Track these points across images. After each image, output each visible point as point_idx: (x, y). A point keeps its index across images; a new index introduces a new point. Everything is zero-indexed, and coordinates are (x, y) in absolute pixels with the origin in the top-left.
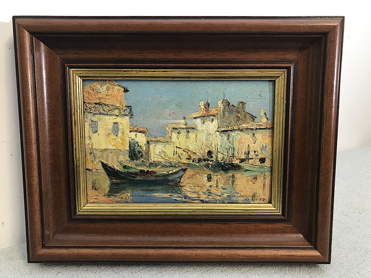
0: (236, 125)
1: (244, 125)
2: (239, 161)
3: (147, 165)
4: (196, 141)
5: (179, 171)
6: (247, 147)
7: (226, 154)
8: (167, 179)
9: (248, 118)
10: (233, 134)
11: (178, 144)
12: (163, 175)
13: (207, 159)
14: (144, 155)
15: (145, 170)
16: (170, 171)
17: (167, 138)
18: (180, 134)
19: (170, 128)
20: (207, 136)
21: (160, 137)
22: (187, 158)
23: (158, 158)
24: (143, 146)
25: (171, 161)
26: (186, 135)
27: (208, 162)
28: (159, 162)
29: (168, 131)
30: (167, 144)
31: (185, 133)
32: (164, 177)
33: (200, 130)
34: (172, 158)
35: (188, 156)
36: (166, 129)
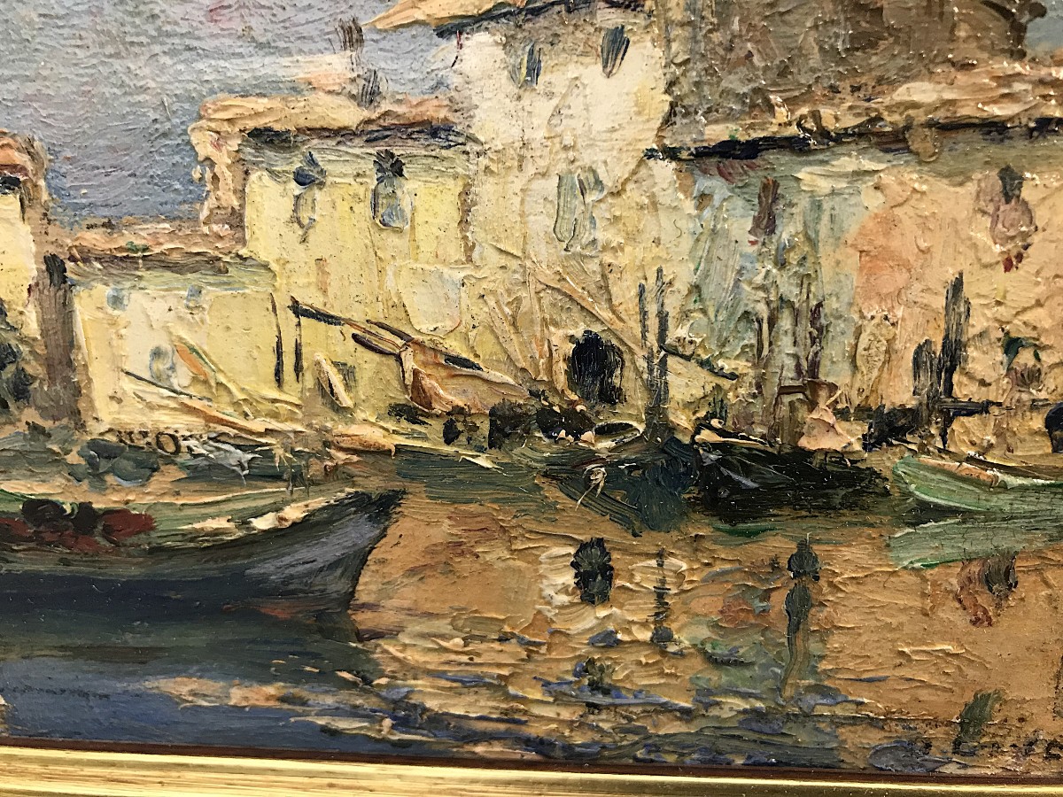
0: (845, 86)
1: (922, 92)
2: (861, 429)
3: (73, 458)
4: (469, 249)
5: (335, 512)
6: (940, 302)
7: (742, 366)
8: (239, 575)
9: (966, 19)
10: (811, 177)
11: (302, 281)
12: (206, 544)
13: (570, 413)
14: (34, 378)
15: (60, 499)
16: (261, 515)
17: (205, 230)
18: (321, 189)
19: (229, 130)
20: (562, 204)
21: (145, 221)
22: (393, 402)
23: (151, 407)
24: (20, 303)
25: (260, 435)
26: (370, 195)
27: (577, 439)
28: (157, 437)
29: (207, 159)
30: (211, 279)
31: (358, 175)
32: (216, 562)
33: (500, 147)
34: (270, 406)
35: (406, 386)
36: (194, 142)
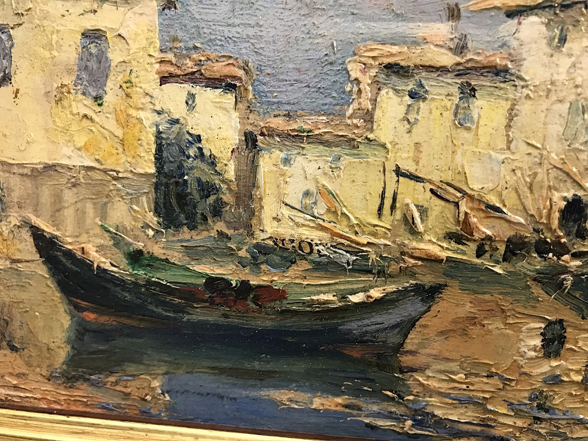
3: (243, 253)
4: (509, 142)
5: (402, 294)
8: (334, 330)
11: (405, 155)
12: (317, 309)
13: (557, 243)
14: (227, 204)
15: (230, 278)
16: (355, 294)
17: (349, 122)
18: (424, 102)
19: (373, 63)
20: (569, 119)
21: (311, 114)
22: (448, 231)
23: (298, 225)
24: (226, 159)
25: (363, 245)
26: (454, 107)
27: (559, 259)
28: (300, 243)
29: (356, 79)
30: (347, 151)
31: (448, 95)
32: (321, 320)
33: (538, 83)
34: (372, 229)
35: (459, 221)
36: (349, 69)
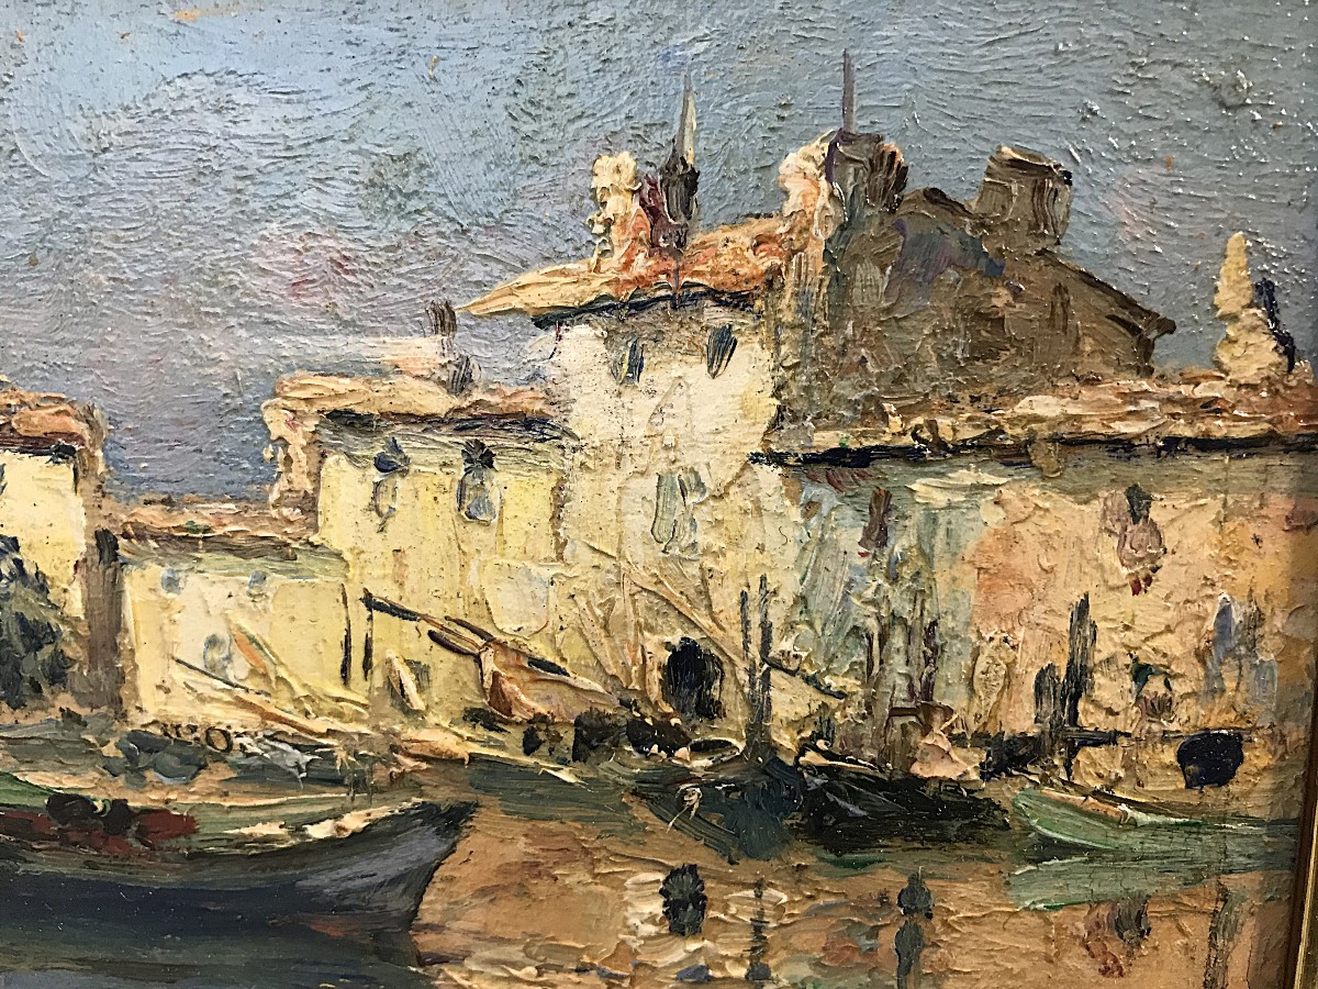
0: (964, 396)
1: (1046, 406)
2: (979, 756)
3: (110, 750)
4: (561, 546)
5: (399, 823)
6: (1064, 625)
7: (851, 684)
8: (289, 887)
9: (1091, 333)
10: (926, 489)
11: (378, 572)
12: (254, 852)
13: (663, 725)
14: (74, 661)
15: (92, 795)
16: (318, 823)
17: (274, 513)
18: (403, 477)
19: (306, 410)
20: (661, 504)
21: (208, 500)
22: (468, 706)
23: (202, 699)
24: (65, 580)
25: (321, 735)
26: (456, 486)
27: (670, 755)
28: (207, 733)
29: (280, 438)
30: (277, 566)
31: (445, 464)
32: (264, 871)
33: (598, 444)
34: (333, 705)
35: (484, 690)
36: (267, 420)
